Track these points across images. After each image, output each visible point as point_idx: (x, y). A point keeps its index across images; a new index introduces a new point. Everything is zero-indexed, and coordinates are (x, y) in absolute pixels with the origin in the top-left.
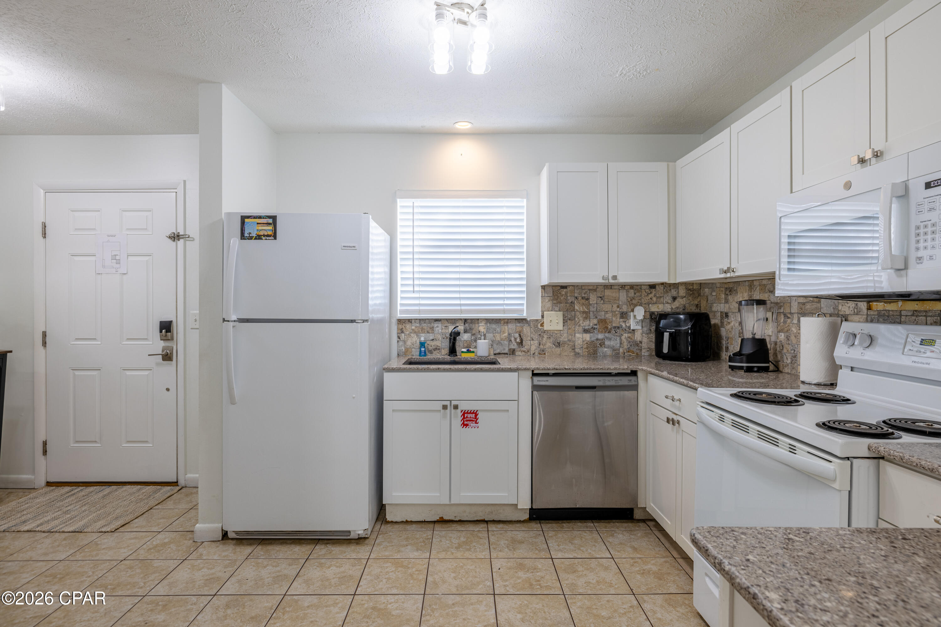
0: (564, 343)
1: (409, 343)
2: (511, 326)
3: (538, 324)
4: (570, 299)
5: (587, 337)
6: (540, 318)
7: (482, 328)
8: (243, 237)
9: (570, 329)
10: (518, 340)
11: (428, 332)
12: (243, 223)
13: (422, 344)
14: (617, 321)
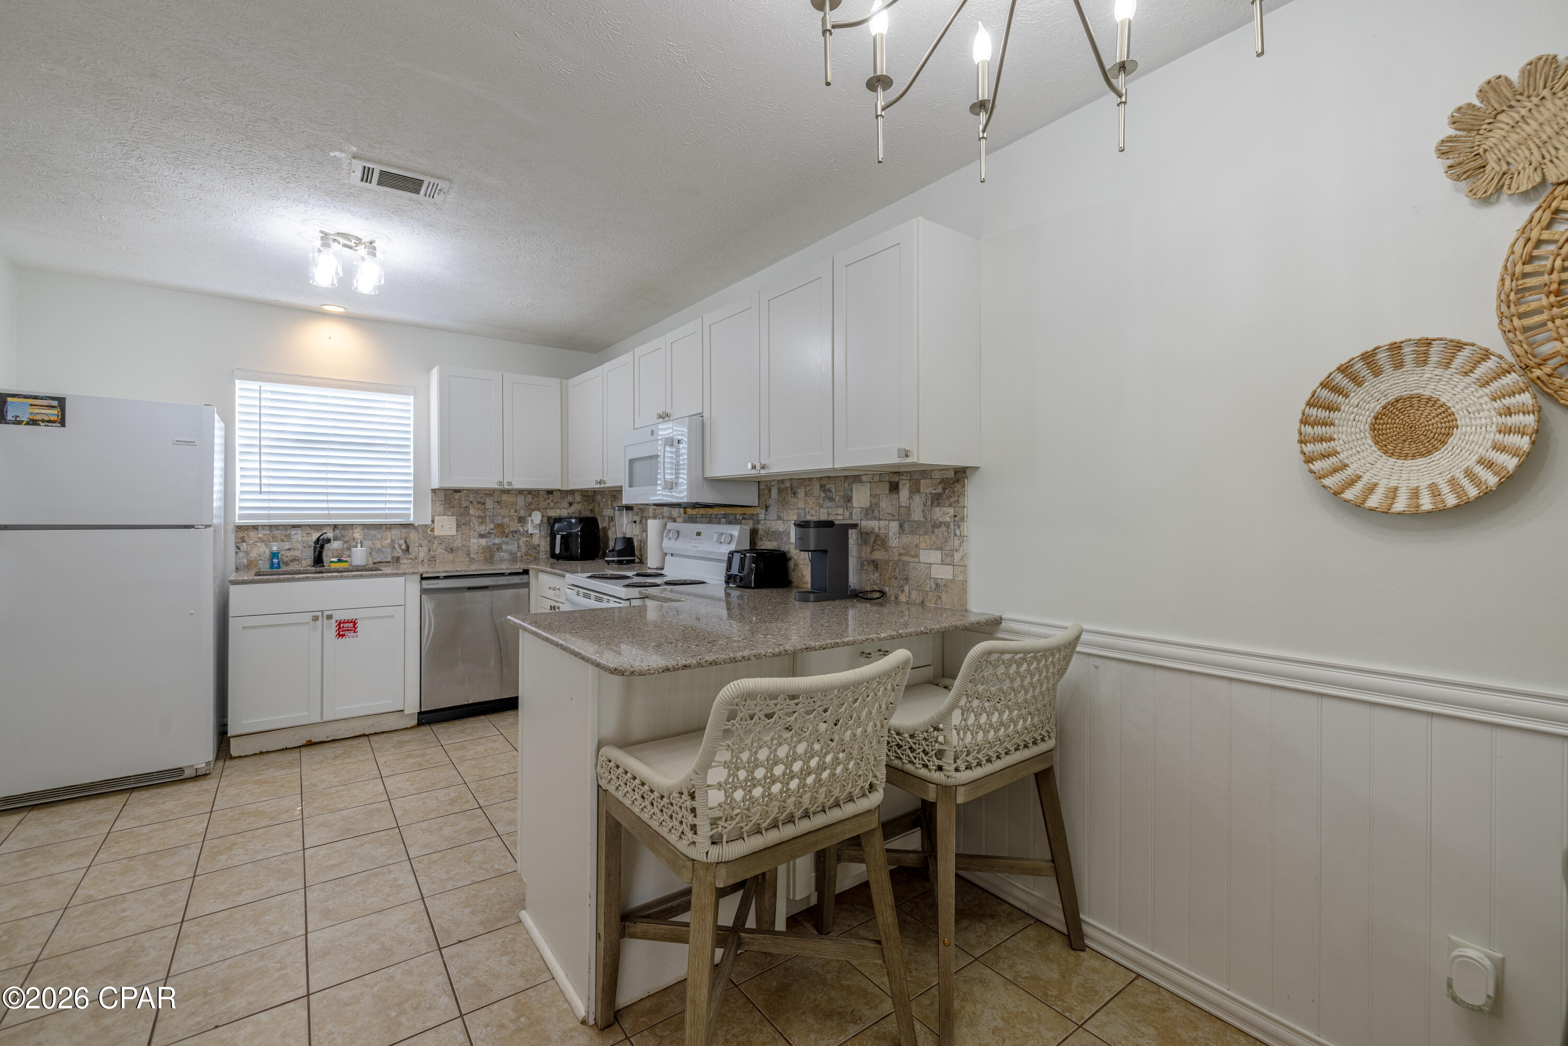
0: (458, 549)
1: (254, 554)
2: (395, 533)
3: (426, 531)
4: (464, 504)
5: (483, 542)
6: (430, 523)
7: (358, 534)
9: (464, 534)
10: (404, 547)
11: (282, 541)
13: (274, 555)
14: (515, 526)
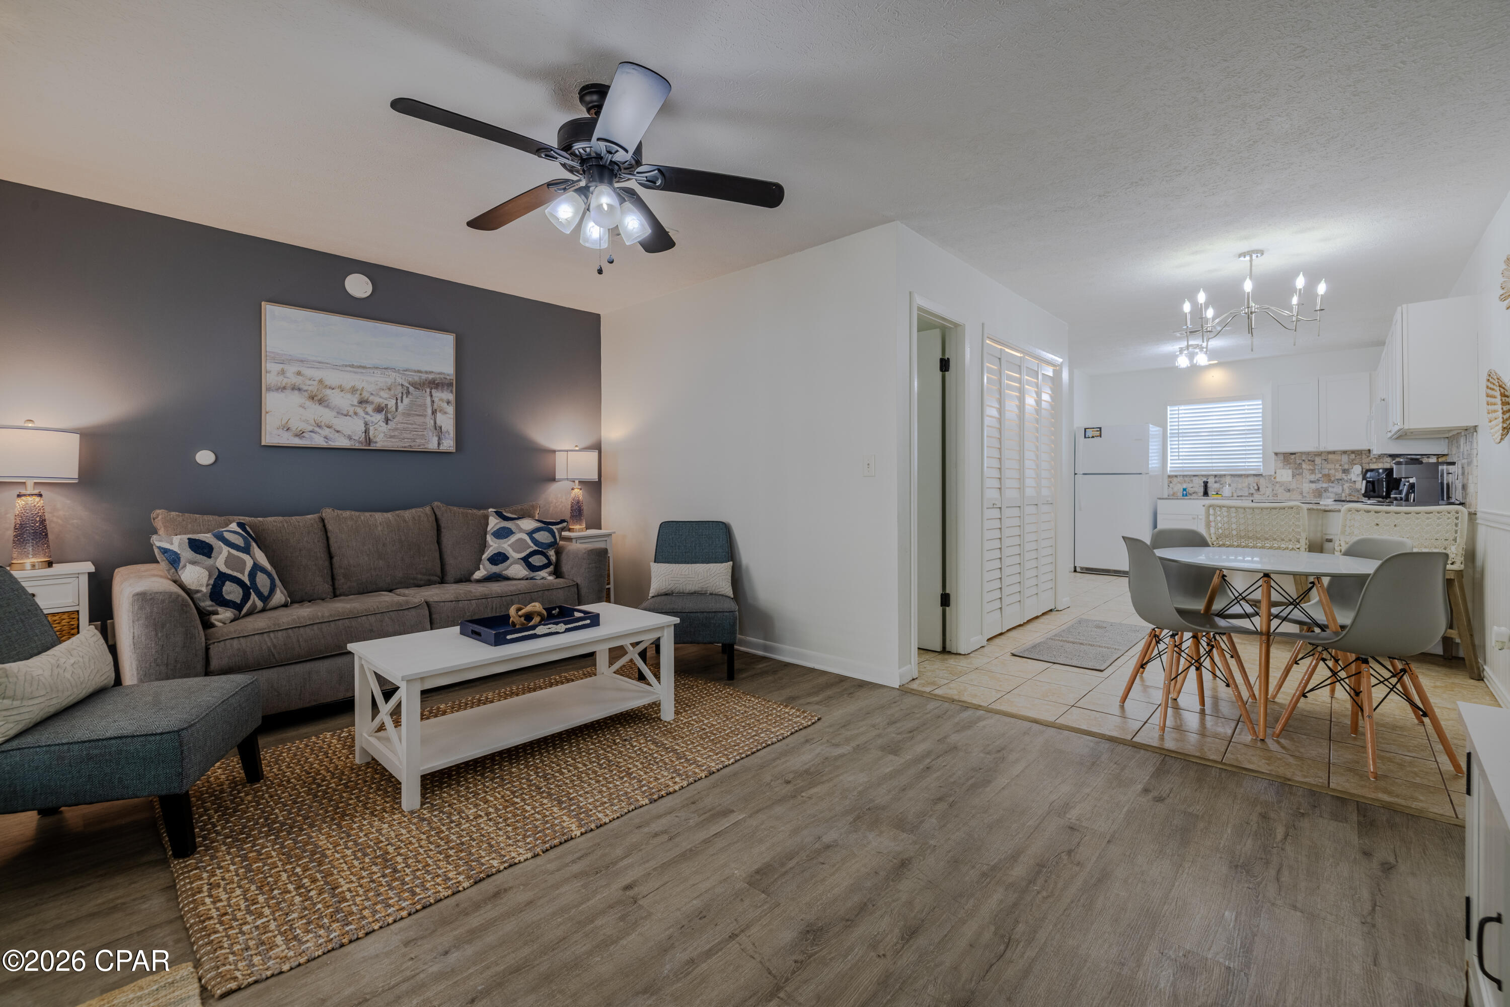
0: (1293, 490)
1: (1175, 489)
2: (1251, 479)
3: (1272, 479)
4: (1299, 461)
5: (1313, 486)
6: (1273, 474)
7: (1228, 480)
8: (1085, 437)
9: (1298, 480)
10: (1256, 488)
11: (1189, 483)
12: (1085, 431)
13: (1184, 490)
14: (1339, 475)
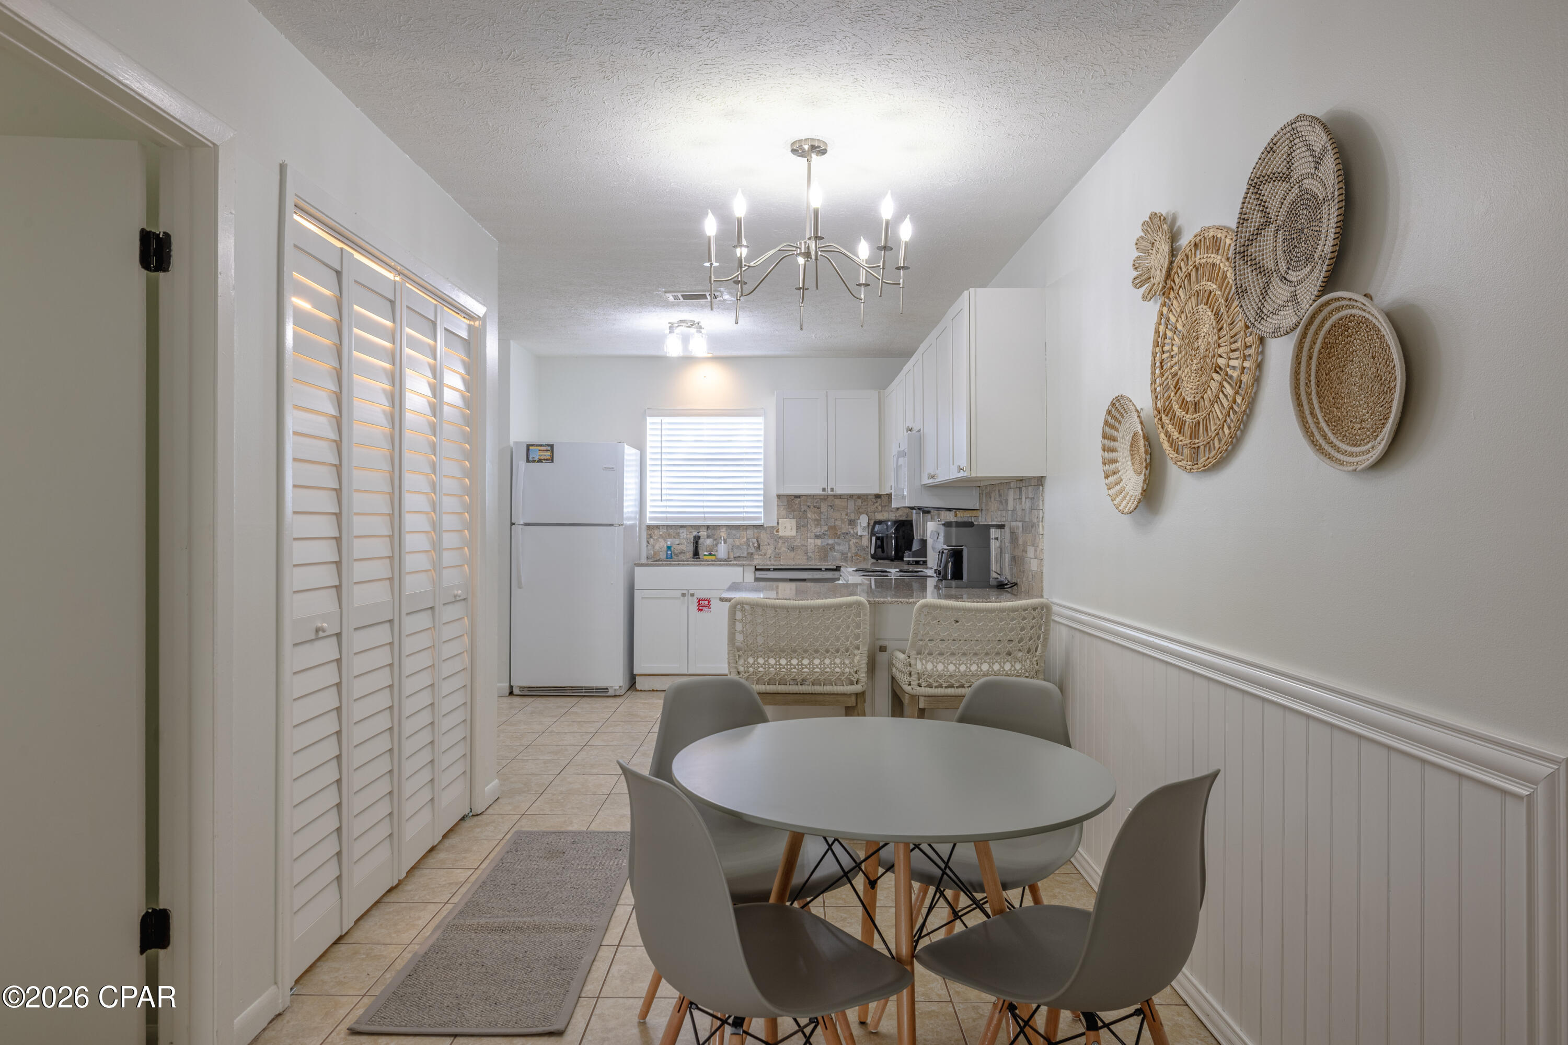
0: (798, 547)
1: (657, 547)
2: (750, 532)
3: (773, 531)
4: (803, 508)
5: (819, 542)
6: (776, 525)
7: (723, 534)
8: (528, 460)
9: (803, 534)
10: (756, 545)
11: (674, 538)
12: (528, 450)
13: (669, 548)
14: (846, 528)
